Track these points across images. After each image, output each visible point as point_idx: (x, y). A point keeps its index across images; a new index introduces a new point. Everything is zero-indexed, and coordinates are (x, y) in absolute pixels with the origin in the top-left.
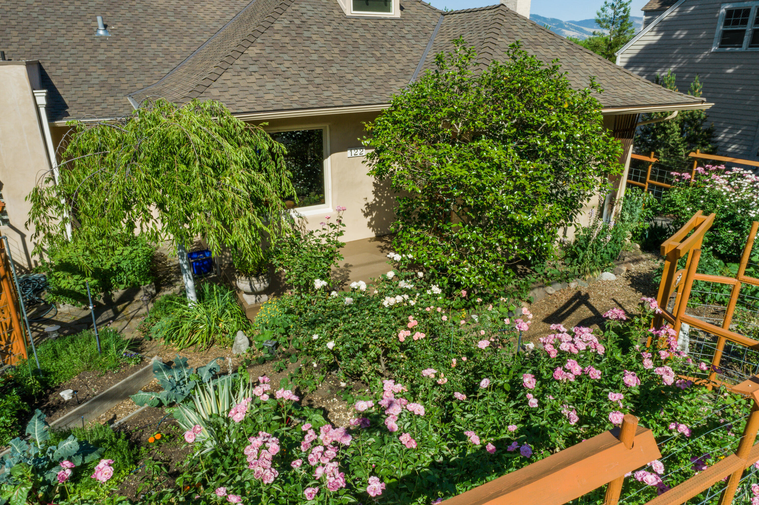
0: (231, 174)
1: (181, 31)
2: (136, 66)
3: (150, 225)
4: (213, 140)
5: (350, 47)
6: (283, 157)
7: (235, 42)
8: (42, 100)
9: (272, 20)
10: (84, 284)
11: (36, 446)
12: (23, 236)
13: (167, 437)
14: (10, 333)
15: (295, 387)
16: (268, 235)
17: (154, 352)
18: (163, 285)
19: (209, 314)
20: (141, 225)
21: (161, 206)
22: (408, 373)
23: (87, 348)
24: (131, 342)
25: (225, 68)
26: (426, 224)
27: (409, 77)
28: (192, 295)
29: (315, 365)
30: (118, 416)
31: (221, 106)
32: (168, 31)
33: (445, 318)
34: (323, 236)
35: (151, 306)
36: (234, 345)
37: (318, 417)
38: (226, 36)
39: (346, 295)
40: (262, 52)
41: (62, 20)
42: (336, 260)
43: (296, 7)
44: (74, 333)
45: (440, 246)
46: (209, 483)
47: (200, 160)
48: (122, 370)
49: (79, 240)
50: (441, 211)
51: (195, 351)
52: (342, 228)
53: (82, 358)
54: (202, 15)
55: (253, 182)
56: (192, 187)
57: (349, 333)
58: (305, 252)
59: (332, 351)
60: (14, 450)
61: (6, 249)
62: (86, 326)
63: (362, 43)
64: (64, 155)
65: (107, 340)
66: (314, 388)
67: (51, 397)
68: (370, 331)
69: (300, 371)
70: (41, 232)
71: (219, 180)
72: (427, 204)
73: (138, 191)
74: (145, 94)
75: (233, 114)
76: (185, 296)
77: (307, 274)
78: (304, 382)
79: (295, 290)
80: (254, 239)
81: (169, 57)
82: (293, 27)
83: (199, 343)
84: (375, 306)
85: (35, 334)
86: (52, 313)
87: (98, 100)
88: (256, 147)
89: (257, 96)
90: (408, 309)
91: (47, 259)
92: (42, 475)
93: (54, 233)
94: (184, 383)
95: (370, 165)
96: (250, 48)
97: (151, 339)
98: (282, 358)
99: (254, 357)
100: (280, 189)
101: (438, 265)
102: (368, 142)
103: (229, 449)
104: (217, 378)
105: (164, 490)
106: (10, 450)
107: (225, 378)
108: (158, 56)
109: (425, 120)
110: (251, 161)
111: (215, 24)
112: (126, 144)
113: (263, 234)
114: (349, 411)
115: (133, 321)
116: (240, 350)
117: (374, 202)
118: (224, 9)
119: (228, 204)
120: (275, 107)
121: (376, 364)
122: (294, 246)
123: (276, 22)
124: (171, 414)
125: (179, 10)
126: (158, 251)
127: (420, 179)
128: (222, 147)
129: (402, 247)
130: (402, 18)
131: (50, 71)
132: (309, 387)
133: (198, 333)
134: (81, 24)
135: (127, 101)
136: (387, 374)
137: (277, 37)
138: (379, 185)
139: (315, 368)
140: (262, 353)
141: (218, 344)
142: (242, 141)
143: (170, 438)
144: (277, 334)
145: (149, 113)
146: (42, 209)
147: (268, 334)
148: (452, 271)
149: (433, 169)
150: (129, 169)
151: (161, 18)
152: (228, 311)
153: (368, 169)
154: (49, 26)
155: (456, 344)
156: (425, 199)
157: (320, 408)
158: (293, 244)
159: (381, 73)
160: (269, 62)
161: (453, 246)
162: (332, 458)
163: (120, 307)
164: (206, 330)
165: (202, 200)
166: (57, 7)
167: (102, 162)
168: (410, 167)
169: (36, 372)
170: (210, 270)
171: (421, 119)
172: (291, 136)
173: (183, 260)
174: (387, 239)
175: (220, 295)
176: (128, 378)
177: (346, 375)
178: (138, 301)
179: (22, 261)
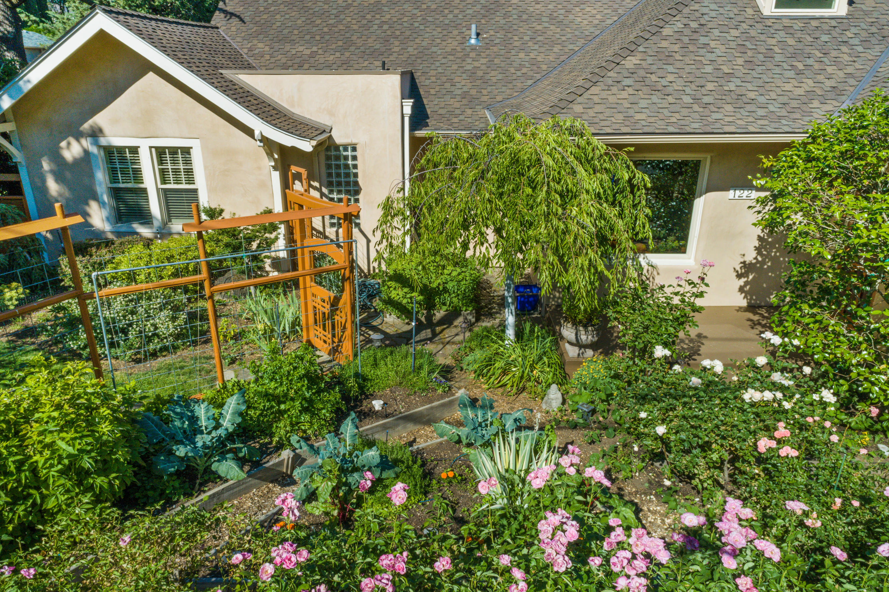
0: (579, 205)
1: (553, 39)
2: (500, 77)
3: (483, 249)
4: (567, 163)
5: (761, 57)
6: (644, 191)
7: (612, 51)
8: (408, 110)
9: (661, 24)
10: (411, 298)
11: (345, 446)
12: (368, 241)
13: (460, 478)
14: (343, 332)
15: (606, 467)
16: (608, 280)
17: (462, 384)
18: (483, 315)
19: (525, 358)
20: (475, 247)
21: (498, 231)
22: (761, 495)
23: (403, 363)
24: (443, 367)
25: (594, 81)
26: (829, 302)
27: (844, 98)
28: (510, 333)
29: (636, 449)
30: (418, 440)
31: (583, 125)
32: (539, 38)
33: (835, 438)
34: (676, 294)
35: (468, 334)
36: (546, 398)
37: (628, 512)
38: (602, 43)
39: (692, 373)
40: (642, 62)
41: (439, 30)
42: (688, 328)
43: (696, 7)
44: (394, 346)
45: (844, 335)
46: (494, 545)
47: (548, 185)
48: (430, 395)
49: (415, 254)
50: (858, 288)
51: (502, 395)
52: (703, 288)
53: (397, 373)
54: (579, 19)
55: (602, 216)
56: (534, 214)
57: (688, 422)
58: (649, 309)
59: (661, 438)
60: (328, 444)
61: (354, 253)
62: (405, 341)
63: (780, 51)
64: (418, 166)
65: (422, 361)
66: (629, 475)
67: (365, 403)
68: (717, 427)
69: (616, 450)
70: (384, 241)
71: (564, 209)
72: (836, 275)
73: (479, 212)
74: (503, 107)
75: (594, 134)
76: (503, 331)
77: (647, 337)
78: (618, 464)
79: (627, 352)
80: (592, 283)
81: (535, 68)
82: (687, 31)
83: (509, 386)
84: (731, 396)
85: (362, 338)
86: (379, 321)
87: (458, 112)
88: (614, 176)
89: (625, 115)
90: (778, 412)
91: (384, 267)
92: (345, 476)
93: (395, 243)
94: (486, 425)
95: (759, 212)
96: (628, 58)
97: (462, 369)
98: (597, 428)
99: (565, 418)
100: (633, 229)
101: (837, 363)
102: (762, 182)
103: (519, 513)
104: (521, 430)
105: (448, 534)
106: (325, 442)
107: (530, 433)
108: (524, 66)
109: (858, 159)
110: (605, 191)
111: (592, 30)
112: (476, 160)
113: (602, 279)
114: (668, 518)
115: (448, 346)
116: (550, 406)
117: (754, 261)
118: (606, 11)
119: (570, 239)
120: (646, 130)
121: (718, 470)
122: (637, 299)
123: (667, 26)
124: (467, 455)
125: (555, 14)
126: (485, 278)
127: (833, 240)
128: (575, 172)
129: (785, 327)
130: (849, 16)
131: (420, 80)
132: (623, 472)
133: (510, 376)
134: (456, 32)
135: (485, 114)
136: (730, 487)
137: (664, 44)
138: (766, 240)
139: (635, 452)
140: (575, 416)
141: (528, 393)
142: (599, 167)
143: (462, 480)
144: (596, 398)
145: (504, 129)
146: (389, 218)
147: (586, 395)
148: (859, 374)
149: (858, 228)
150: (474, 187)
151: (535, 25)
152: (545, 359)
153: (755, 218)
154: (427, 35)
155: (845, 478)
156: (834, 269)
157: (632, 503)
158: (636, 296)
159: (801, 91)
160: (648, 75)
161: (868, 340)
162: (640, 571)
163: (438, 329)
164: (518, 374)
165: (542, 230)
166: (437, 17)
167: (451, 178)
168: (820, 221)
169: (357, 375)
170: (534, 308)
171: (852, 157)
172: (658, 165)
173: (509, 292)
174: (763, 312)
175: (540, 339)
176: (433, 404)
177: (672, 472)
178: (456, 326)
179: (363, 265)
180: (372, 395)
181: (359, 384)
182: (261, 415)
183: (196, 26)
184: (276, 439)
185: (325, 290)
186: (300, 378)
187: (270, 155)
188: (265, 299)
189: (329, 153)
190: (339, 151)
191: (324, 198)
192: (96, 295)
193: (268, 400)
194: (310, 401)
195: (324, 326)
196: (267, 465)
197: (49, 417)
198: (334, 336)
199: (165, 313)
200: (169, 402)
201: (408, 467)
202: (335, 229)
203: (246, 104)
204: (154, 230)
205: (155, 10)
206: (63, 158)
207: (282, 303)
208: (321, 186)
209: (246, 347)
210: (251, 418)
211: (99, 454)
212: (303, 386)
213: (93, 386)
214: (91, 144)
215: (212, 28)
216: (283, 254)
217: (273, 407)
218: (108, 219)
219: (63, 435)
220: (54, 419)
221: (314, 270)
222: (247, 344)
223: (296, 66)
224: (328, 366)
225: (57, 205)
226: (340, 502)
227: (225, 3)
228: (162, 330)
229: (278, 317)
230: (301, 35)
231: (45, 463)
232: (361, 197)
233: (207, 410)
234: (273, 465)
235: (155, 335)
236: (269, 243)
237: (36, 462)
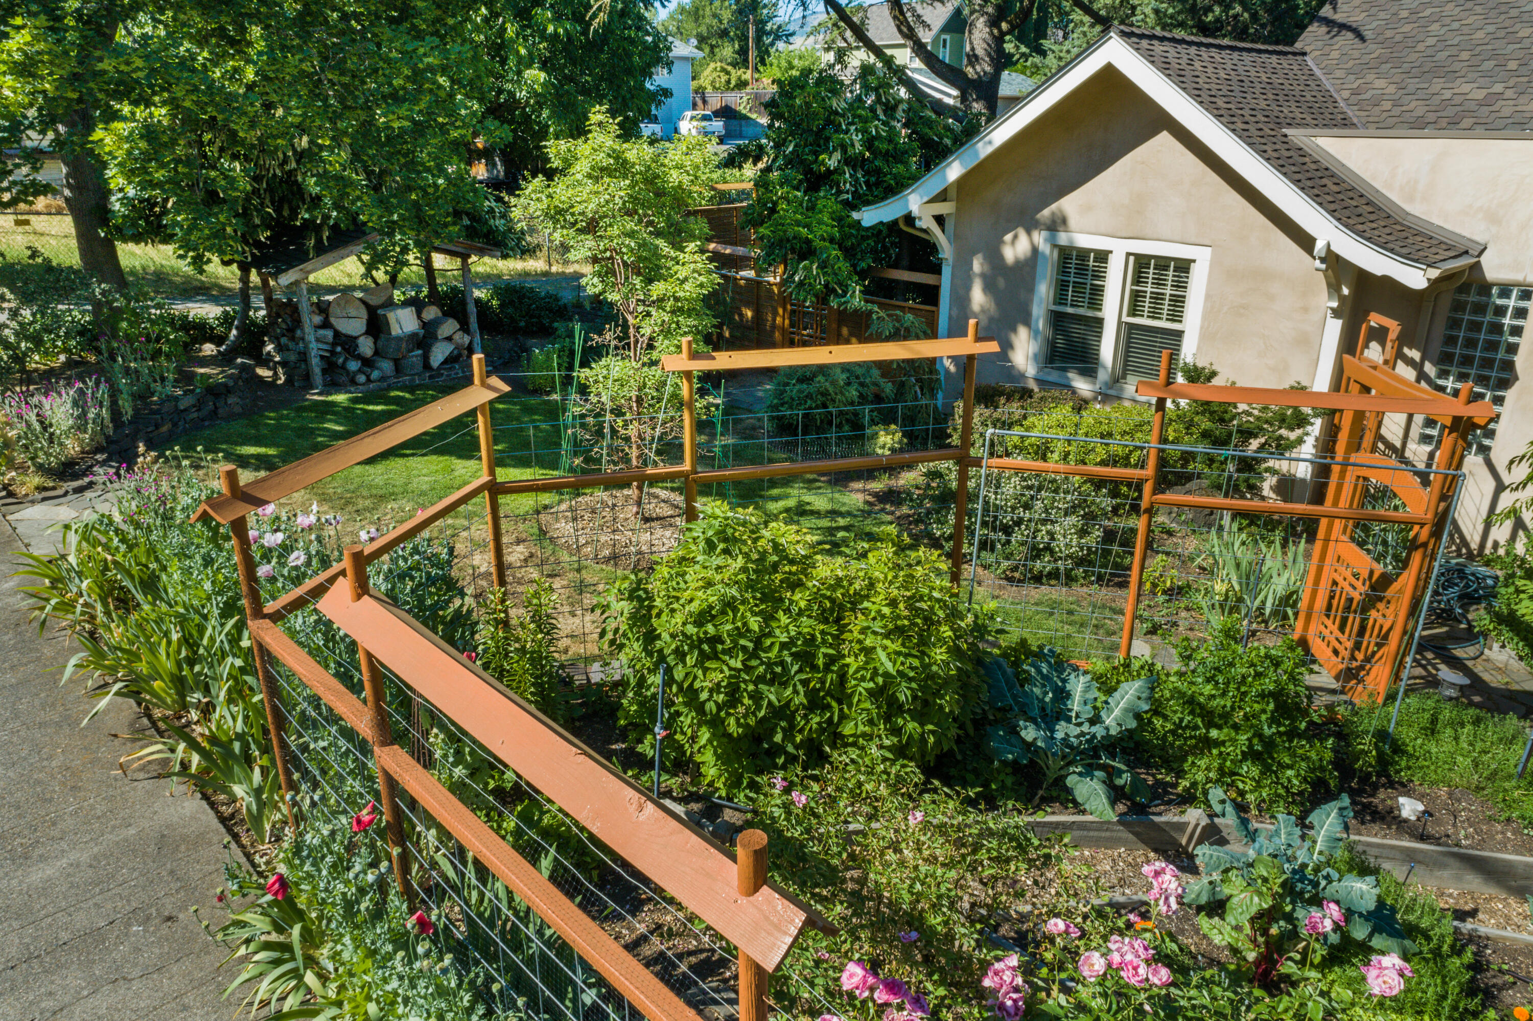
11: (1311, 850)
12: (1500, 487)
30: (1481, 916)
44: (1489, 710)
67: (1382, 794)
85: (1419, 671)
106: (1273, 828)
179: (1472, 531)
180: (1403, 785)
181: (1381, 756)
182: (1173, 732)
183: (1267, 51)
184: (1185, 783)
185: (1368, 558)
186: (1263, 696)
187: (1334, 287)
188: (1243, 543)
189: (1463, 297)
190: (1489, 295)
191: (1423, 384)
192: (984, 463)
193: (1192, 712)
194: (1269, 744)
195: (1344, 621)
196: (1156, 819)
197: (879, 612)
198: (1357, 646)
199: (1073, 520)
200: (1036, 655)
201: (1437, 953)
202: (1428, 448)
203: (1316, 191)
204: (1097, 388)
205: (1204, 29)
206: (1001, 257)
207: (1272, 559)
208: (1423, 359)
209: (1183, 614)
210: (1154, 731)
211: (921, 688)
212: (1264, 711)
213: (941, 590)
214: (1046, 240)
215: (1294, 54)
216: (1303, 471)
217: (1196, 727)
218: (1036, 356)
219: (887, 642)
220: (883, 616)
221: (1357, 513)
222: (1187, 609)
223: (1443, 123)
224: (1327, 698)
225: (972, 322)
226: (1267, 943)
227: (1334, 8)
228: (1060, 544)
229: (1259, 579)
230: (1475, 61)
231: (856, 672)
232: (1510, 395)
233: (1087, 689)
234: (1167, 823)
235: (1048, 548)
236: (1282, 447)
237: (848, 665)
